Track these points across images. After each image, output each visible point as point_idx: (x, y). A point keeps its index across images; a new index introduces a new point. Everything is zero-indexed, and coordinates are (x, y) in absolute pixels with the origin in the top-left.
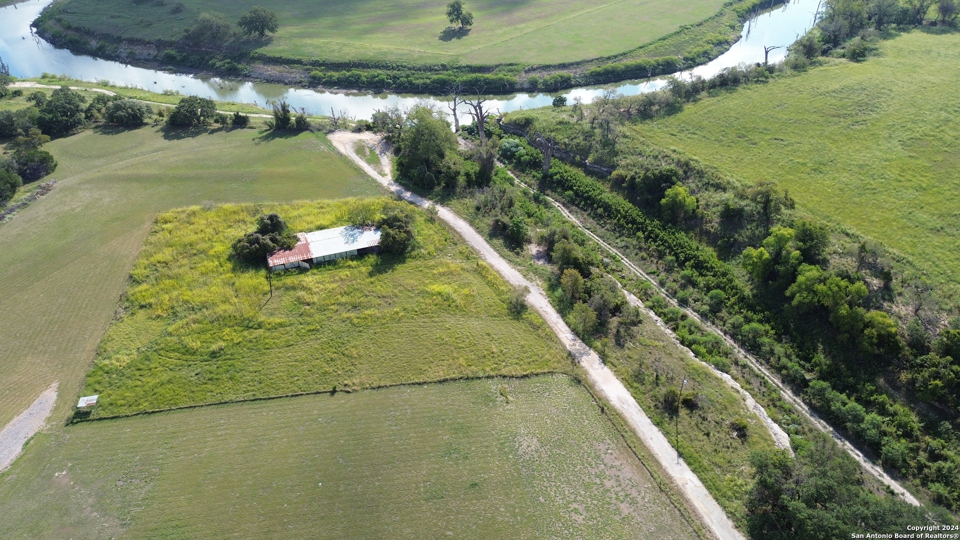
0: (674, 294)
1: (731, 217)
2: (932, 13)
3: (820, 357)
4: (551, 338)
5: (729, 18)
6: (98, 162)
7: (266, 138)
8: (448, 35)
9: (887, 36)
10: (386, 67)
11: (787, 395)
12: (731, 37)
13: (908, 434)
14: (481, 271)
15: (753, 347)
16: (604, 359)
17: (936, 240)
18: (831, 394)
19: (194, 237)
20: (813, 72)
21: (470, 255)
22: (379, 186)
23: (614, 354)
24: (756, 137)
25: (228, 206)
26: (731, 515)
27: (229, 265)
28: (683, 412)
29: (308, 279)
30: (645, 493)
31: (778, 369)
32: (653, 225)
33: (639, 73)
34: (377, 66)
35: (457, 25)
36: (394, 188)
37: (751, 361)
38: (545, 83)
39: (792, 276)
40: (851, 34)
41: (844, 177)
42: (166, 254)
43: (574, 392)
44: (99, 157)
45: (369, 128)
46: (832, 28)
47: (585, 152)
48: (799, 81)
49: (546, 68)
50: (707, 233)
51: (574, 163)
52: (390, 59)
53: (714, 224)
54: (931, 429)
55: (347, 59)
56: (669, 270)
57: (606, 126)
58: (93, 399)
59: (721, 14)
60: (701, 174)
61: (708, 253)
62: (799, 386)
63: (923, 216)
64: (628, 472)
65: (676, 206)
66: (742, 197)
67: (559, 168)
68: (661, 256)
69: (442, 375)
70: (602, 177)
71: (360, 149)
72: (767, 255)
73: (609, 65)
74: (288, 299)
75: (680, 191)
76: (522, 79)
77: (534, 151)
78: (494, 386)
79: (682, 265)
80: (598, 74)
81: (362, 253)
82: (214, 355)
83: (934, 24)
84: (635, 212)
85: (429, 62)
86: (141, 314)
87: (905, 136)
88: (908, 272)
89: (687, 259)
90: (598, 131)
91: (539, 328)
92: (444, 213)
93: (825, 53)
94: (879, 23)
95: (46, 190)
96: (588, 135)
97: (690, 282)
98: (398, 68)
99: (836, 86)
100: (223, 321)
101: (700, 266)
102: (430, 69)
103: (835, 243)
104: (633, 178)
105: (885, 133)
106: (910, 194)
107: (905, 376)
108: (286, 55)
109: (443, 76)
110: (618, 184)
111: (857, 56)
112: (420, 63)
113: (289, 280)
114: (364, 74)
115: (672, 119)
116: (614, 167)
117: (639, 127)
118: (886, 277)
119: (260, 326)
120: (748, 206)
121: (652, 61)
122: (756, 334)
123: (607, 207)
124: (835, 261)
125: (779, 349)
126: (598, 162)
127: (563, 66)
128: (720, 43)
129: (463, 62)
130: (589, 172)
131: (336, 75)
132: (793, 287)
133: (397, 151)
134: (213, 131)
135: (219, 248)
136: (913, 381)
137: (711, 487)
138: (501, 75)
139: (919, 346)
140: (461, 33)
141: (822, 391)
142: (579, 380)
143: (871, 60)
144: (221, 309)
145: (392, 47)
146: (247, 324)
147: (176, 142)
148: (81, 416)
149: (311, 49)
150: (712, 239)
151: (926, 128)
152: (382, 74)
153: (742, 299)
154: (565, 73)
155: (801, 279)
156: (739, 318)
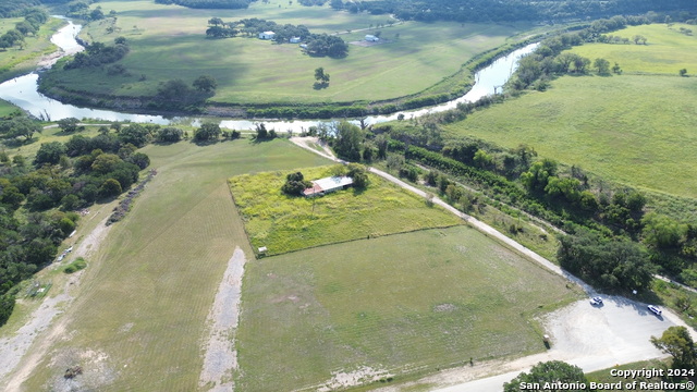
0: (492, 197)
1: (509, 162)
2: (572, 66)
3: (564, 213)
4: (450, 213)
5: (466, 73)
6: (171, 159)
7: (256, 142)
8: (318, 87)
9: (553, 79)
10: (291, 105)
11: (556, 229)
12: (471, 82)
13: (608, 235)
14: (403, 191)
15: (535, 213)
16: (478, 219)
17: (601, 164)
18: (574, 225)
19: (257, 187)
20: (523, 97)
21: (395, 186)
22: (331, 161)
23: (481, 217)
24: (507, 128)
25: (263, 173)
26: (552, 261)
27: (284, 197)
28: (519, 233)
29: (326, 199)
30: (516, 259)
31: (549, 221)
32: (472, 169)
33: (430, 103)
34: (285, 105)
35: (320, 81)
36: (339, 161)
37: (536, 218)
38: (382, 109)
39: (546, 182)
40: (534, 79)
41: (554, 142)
42: (249, 195)
43: (470, 230)
44: (171, 156)
45: (308, 135)
46: (525, 75)
47: (425, 140)
48: (517, 101)
49: (380, 102)
50: (499, 171)
51: (419, 146)
52: (292, 100)
53: (501, 166)
54: (617, 233)
55: (267, 102)
56: (486, 188)
57: (432, 126)
58: (265, 248)
59: (461, 71)
60: (487, 145)
61: (502, 179)
62: (560, 225)
63: (594, 156)
64: (506, 253)
65: (481, 159)
66: (512, 153)
67: (413, 149)
68: (480, 182)
69: (412, 229)
70: (437, 151)
71: (310, 145)
72: (532, 175)
73: (414, 99)
74: (322, 208)
75: (482, 152)
76: (369, 108)
77: (395, 141)
78: (437, 231)
79: (492, 185)
80: (409, 104)
81: (345, 187)
82: (304, 229)
83: (573, 71)
84: (461, 165)
85: (316, 102)
86: (255, 218)
87: (576, 124)
88: (593, 177)
89: (494, 182)
90: (428, 129)
91: (443, 210)
92: (372, 169)
93: (525, 88)
94: (547, 72)
95: (154, 173)
96: (424, 132)
97: (497, 192)
98: (297, 105)
99: (536, 103)
100: (299, 218)
101: (500, 184)
102: (317, 105)
103: (560, 169)
104: (455, 150)
105: (566, 123)
106: (585, 148)
107: (602, 215)
108: (229, 101)
109: (326, 108)
110: (447, 153)
111: (542, 88)
112: (310, 102)
113: (319, 200)
114: (280, 110)
115: (462, 122)
116: (443, 146)
117: (448, 126)
118: (585, 179)
119: (317, 218)
120: (516, 157)
121: (435, 96)
122: (534, 207)
123: (446, 164)
124: (561, 176)
125: (547, 213)
126: (434, 144)
127: (389, 101)
128: (466, 86)
129: (334, 101)
130: (430, 150)
131: (262, 111)
132: (548, 186)
133: (330, 144)
134: (223, 141)
135: (273, 191)
136: (605, 217)
137: (540, 254)
138: (358, 107)
139: (604, 203)
140: (324, 85)
141: (569, 225)
142: (470, 227)
143: (548, 91)
144: (294, 213)
145: (290, 95)
146: (311, 218)
147: (205, 147)
148: (261, 256)
149: (241, 98)
150: (502, 173)
151: (585, 120)
152: (291, 109)
153: (524, 196)
154: (391, 104)
155: (550, 182)
156: (526, 203)
